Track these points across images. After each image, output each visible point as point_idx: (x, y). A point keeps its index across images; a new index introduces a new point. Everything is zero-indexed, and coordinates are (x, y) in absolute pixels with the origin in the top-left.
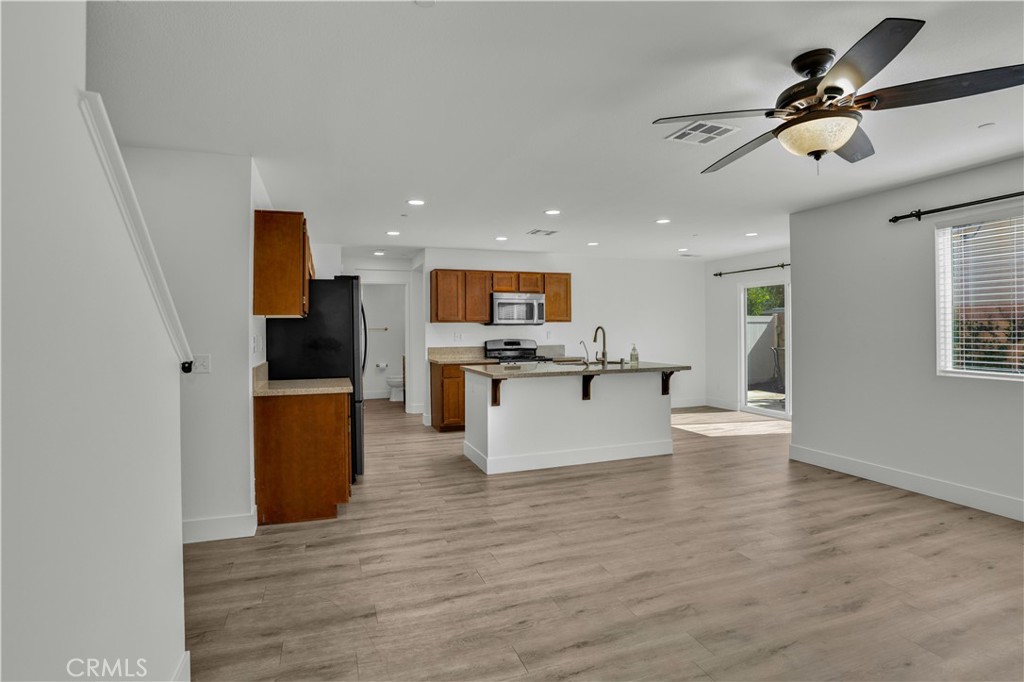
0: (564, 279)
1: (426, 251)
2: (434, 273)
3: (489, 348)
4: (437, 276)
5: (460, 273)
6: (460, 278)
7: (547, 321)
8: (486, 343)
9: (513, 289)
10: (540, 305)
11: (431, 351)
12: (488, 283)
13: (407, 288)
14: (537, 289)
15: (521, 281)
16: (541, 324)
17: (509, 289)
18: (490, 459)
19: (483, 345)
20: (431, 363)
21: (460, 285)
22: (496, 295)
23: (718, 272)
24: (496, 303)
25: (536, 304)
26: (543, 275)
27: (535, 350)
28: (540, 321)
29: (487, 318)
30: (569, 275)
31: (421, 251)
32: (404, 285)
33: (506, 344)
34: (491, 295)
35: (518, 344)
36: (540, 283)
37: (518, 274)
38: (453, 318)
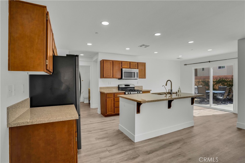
0: (144, 64)
1: (99, 53)
2: (102, 61)
3: (120, 87)
4: (103, 62)
5: (111, 61)
6: (111, 63)
7: (139, 78)
8: (119, 85)
9: (128, 67)
10: (137, 73)
11: (101, 88)
12: (121, 65)
13: (91, 67)
14: (136, 68)
15: (131, 65)
16: (137, 79)
17: (127, 67)
18: (136, 136)
19: (118, 86)
20: (101, 92)
21: (111, 65)
22: (123, 69)
23: (185, 64)
24: (123, 72)
25: (136, 72)
26: (138, 63)
27: (134, 88)
28: (137, 78)
29: (120, 77)
30: (145, 63)
31: (97, 54)
32: (90, 66)
33: (126, 85)
34: (122, 69)
35: (129, 86)
36: (137, 66)
37: (130, 63)
38: (108, 77)
